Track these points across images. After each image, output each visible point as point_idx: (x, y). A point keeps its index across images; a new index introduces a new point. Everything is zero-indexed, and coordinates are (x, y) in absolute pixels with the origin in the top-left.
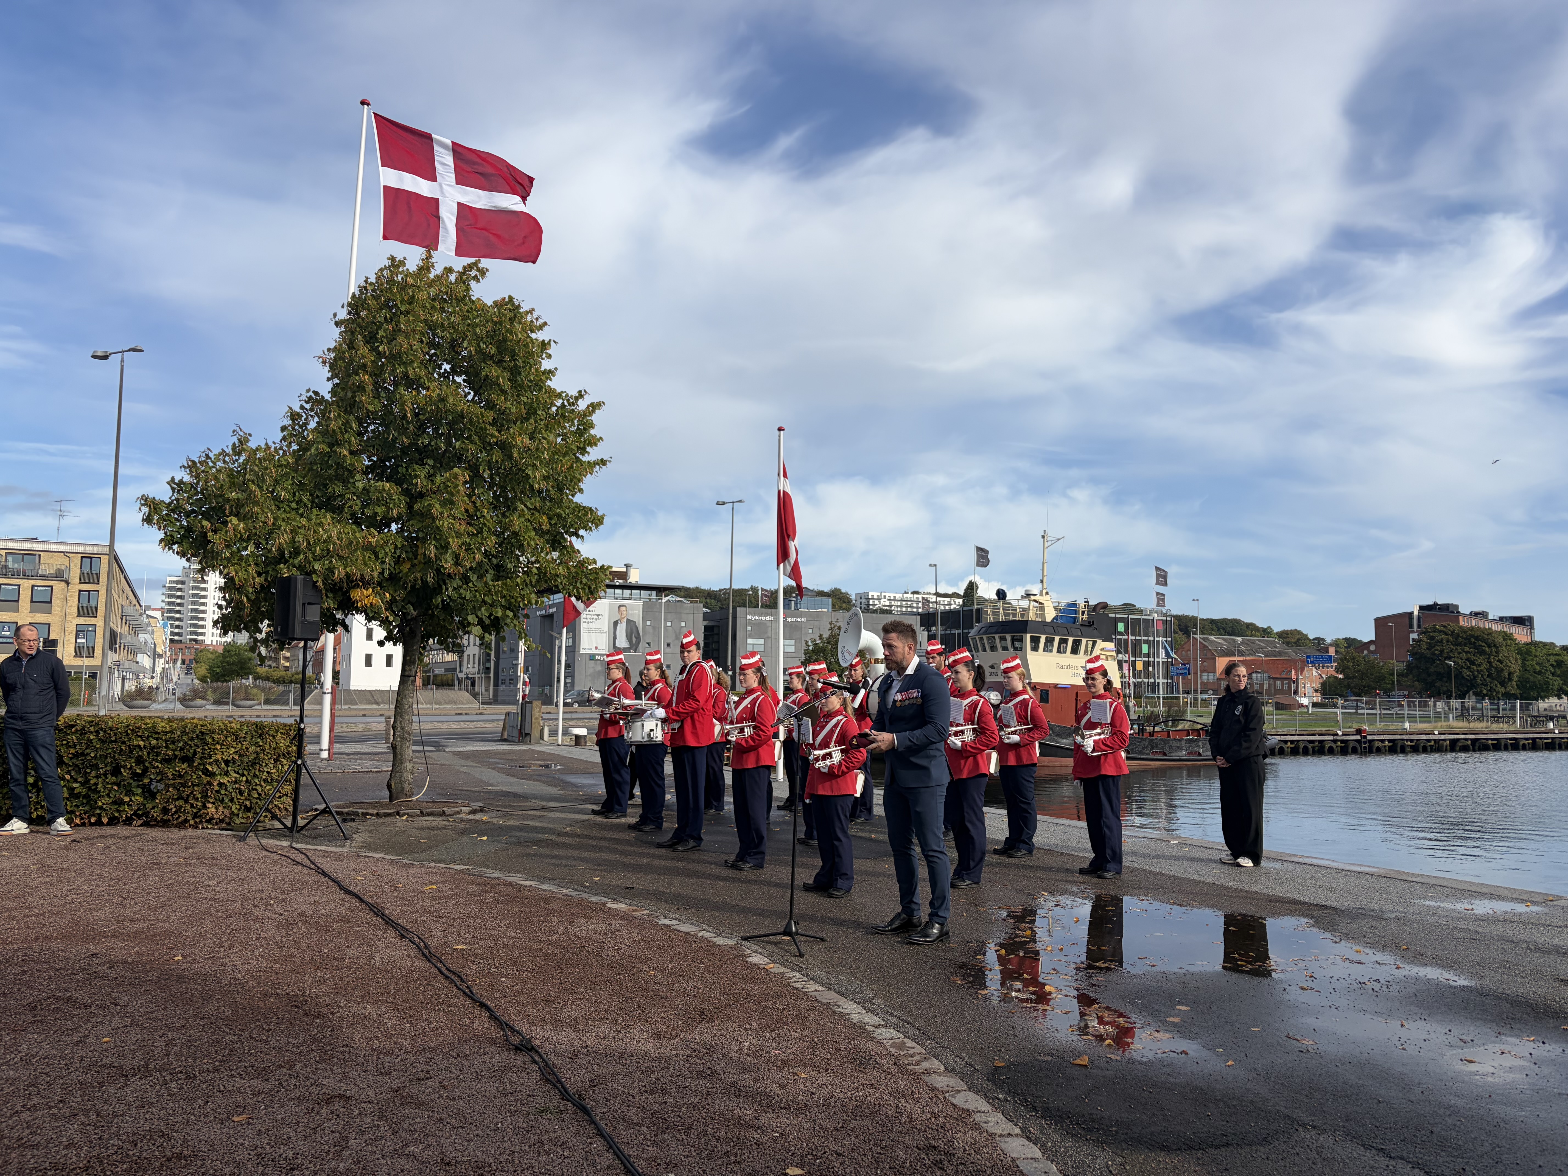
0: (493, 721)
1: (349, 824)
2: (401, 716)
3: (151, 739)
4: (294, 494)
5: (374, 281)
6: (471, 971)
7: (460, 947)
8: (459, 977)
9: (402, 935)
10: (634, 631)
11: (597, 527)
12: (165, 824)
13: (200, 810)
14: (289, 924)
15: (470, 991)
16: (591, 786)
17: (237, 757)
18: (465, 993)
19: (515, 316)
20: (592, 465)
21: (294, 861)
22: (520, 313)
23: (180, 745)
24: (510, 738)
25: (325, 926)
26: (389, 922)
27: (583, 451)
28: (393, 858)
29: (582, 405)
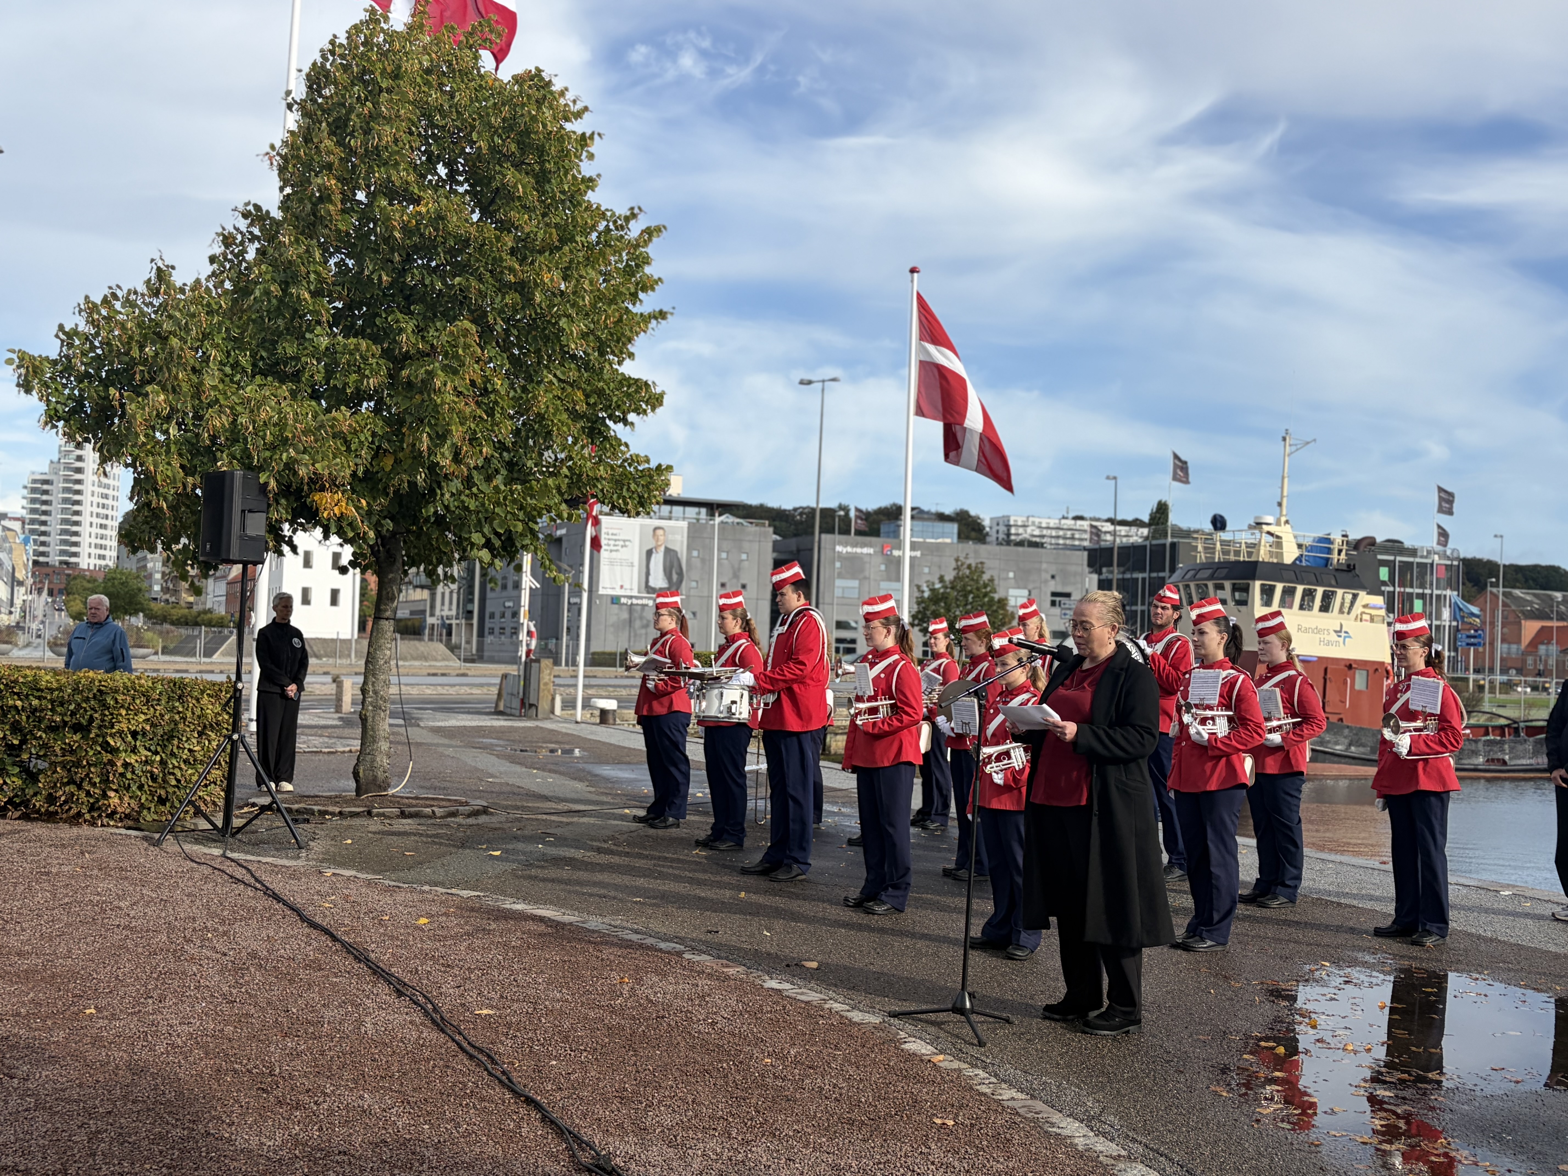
0: (481, 685)
1: (301, 826)
2: (374, 675)
3: (31, 697)
4: (228, 353)
5: (345, 42)
6: (504, 1048)
7: (485, 1012)
8: (489, 1056)
9: (398, 991)
10: (675, 564)
11: (653, 409)
12: (50, 817)
13: (98, 800)
14: (238, 969)
15: (508, 1078)
16: (630, 781)
17: (148, 728)
18: (500, 1081)
19: (545, 97)
20: (646, 319)
21: (232, 877)
22: (551, 93)
23: (72, 707)
24: (508, 711)
25: (288, 973)
26: (379, 972)
27: (634, 297)
28: (370, 877)
29: (635, 230)
